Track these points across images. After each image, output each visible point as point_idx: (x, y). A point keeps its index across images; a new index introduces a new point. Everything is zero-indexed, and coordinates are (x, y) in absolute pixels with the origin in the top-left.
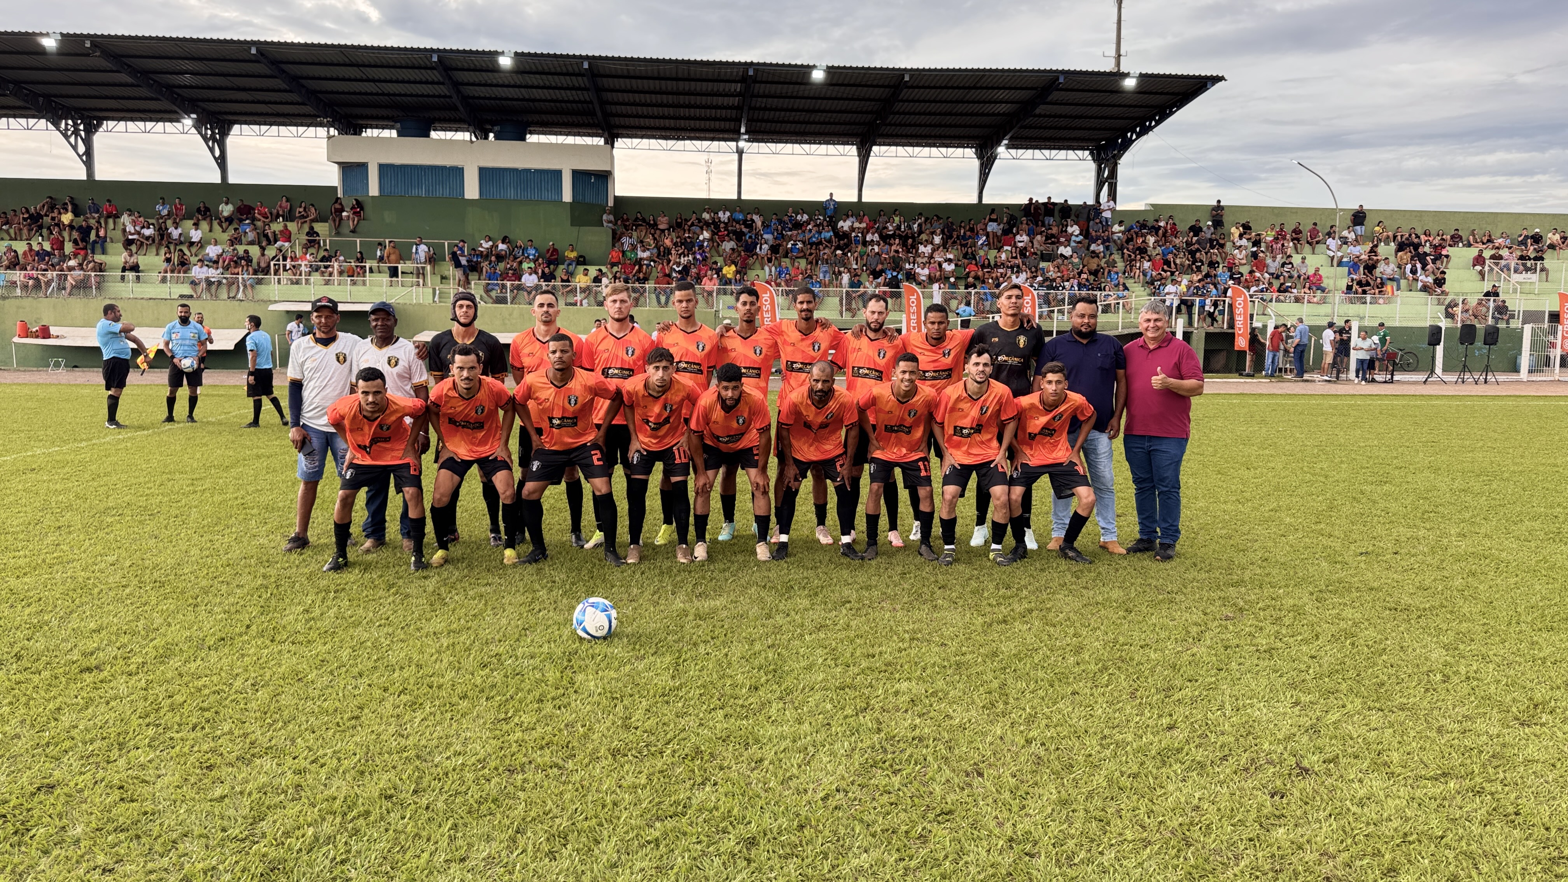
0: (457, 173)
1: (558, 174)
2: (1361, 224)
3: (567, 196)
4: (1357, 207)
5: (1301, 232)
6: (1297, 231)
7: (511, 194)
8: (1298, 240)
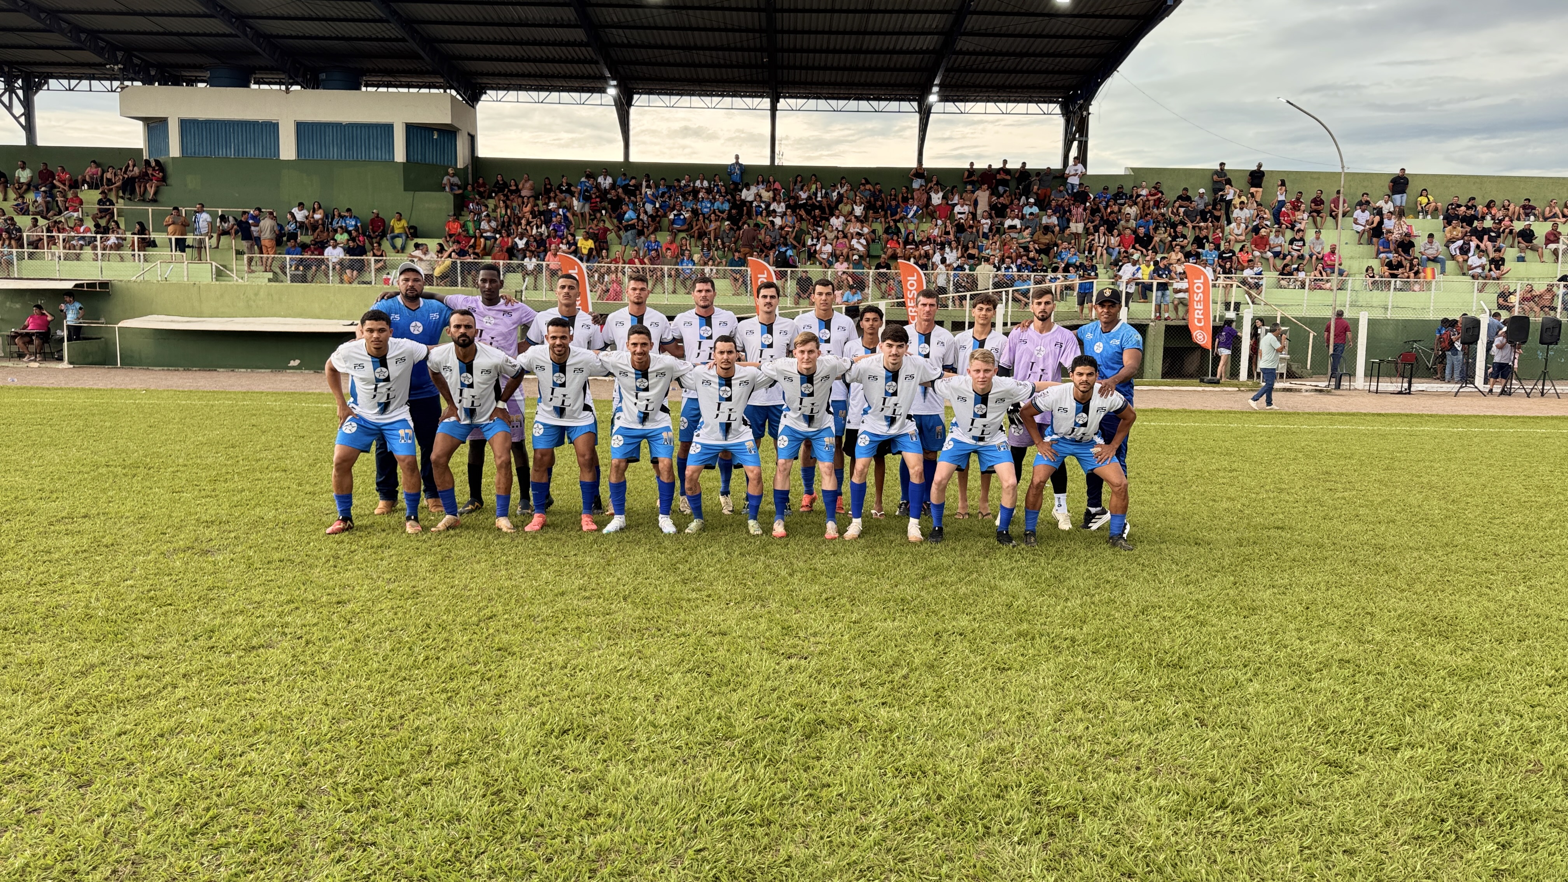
0: (272, 128)
1: (388, 128)
2: (1402, 191)
3: (400, 155)
4: (1397, 171)
5: (1322, 202)
6: (1318, 201)
7: (334, 153)
8: (1318, 212)
